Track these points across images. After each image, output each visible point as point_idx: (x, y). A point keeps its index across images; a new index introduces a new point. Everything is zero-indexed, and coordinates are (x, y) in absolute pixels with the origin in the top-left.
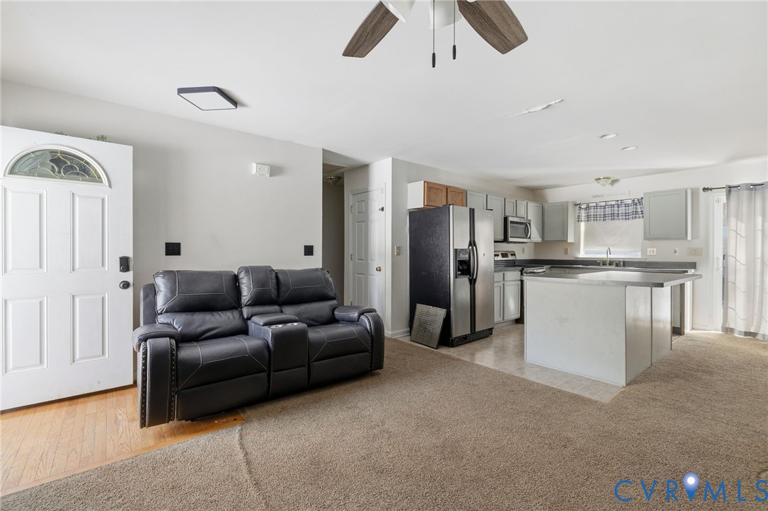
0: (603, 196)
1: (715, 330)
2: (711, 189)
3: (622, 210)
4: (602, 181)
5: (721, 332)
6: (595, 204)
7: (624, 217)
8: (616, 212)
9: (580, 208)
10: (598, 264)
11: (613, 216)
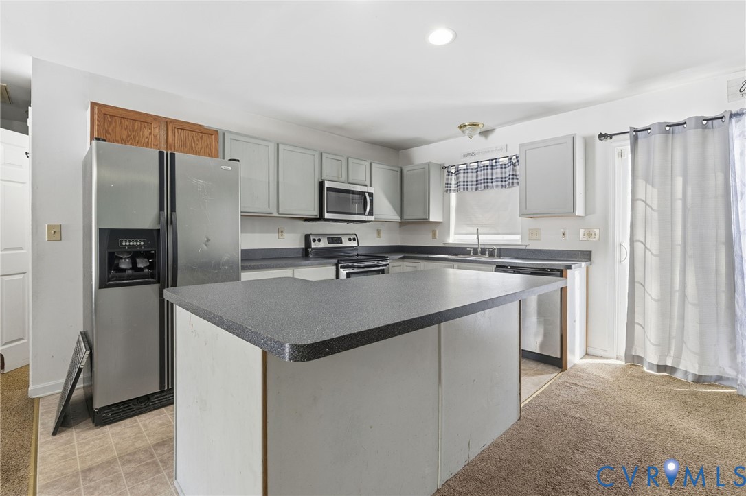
0: (475, 154)
1: (617, 359)
2: (611, 136)
3: (497, 173)
4: (468, 130)
5: (623, 363)
6: (465, 166)
7: (499, 184)
8: (490, 177)
9: (449, 172)
10: (468, 253)
11: (487, 183)
